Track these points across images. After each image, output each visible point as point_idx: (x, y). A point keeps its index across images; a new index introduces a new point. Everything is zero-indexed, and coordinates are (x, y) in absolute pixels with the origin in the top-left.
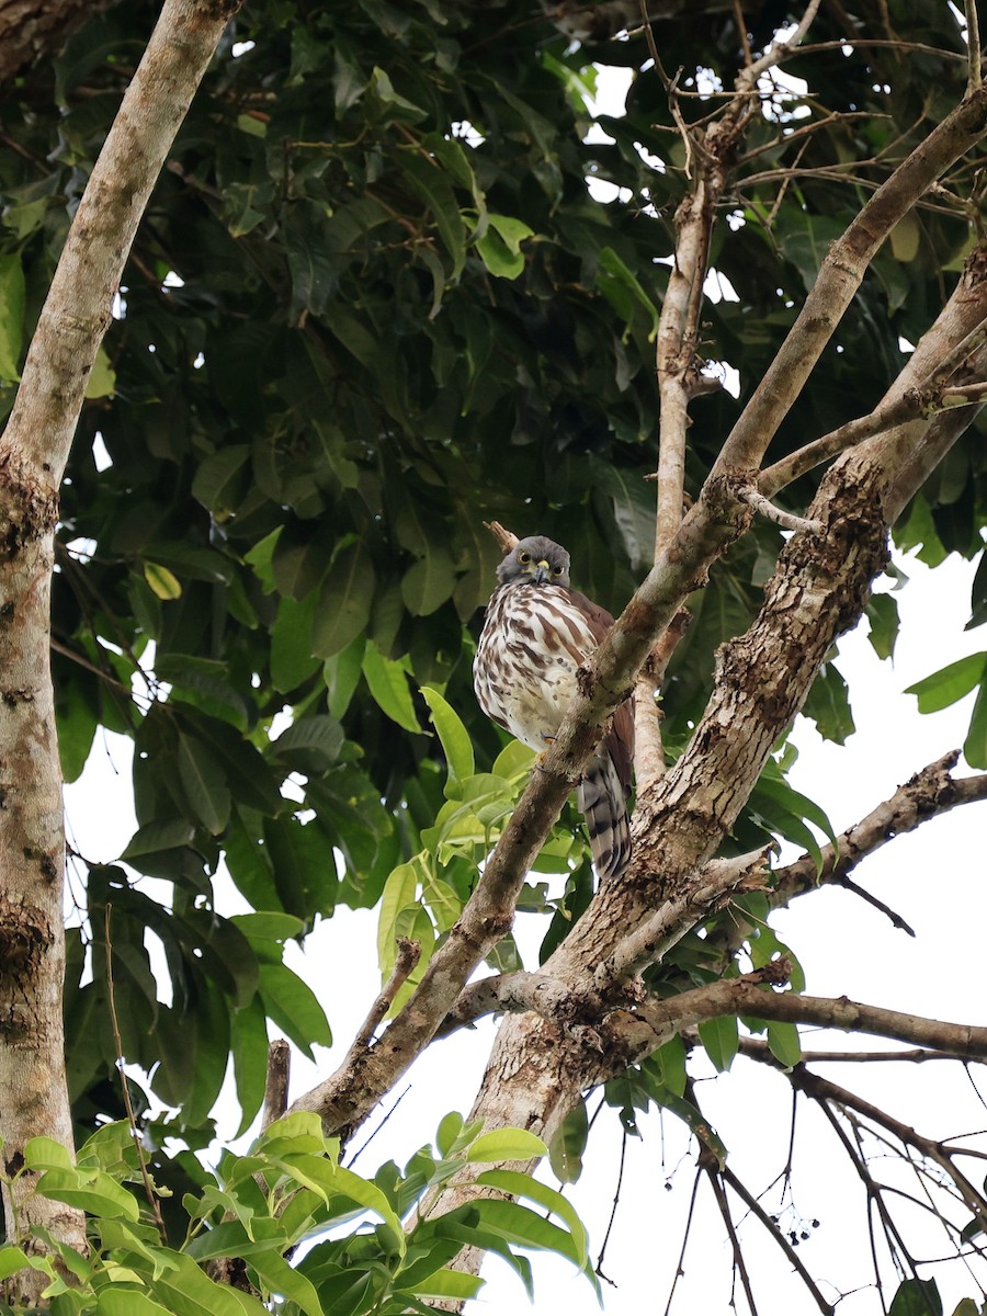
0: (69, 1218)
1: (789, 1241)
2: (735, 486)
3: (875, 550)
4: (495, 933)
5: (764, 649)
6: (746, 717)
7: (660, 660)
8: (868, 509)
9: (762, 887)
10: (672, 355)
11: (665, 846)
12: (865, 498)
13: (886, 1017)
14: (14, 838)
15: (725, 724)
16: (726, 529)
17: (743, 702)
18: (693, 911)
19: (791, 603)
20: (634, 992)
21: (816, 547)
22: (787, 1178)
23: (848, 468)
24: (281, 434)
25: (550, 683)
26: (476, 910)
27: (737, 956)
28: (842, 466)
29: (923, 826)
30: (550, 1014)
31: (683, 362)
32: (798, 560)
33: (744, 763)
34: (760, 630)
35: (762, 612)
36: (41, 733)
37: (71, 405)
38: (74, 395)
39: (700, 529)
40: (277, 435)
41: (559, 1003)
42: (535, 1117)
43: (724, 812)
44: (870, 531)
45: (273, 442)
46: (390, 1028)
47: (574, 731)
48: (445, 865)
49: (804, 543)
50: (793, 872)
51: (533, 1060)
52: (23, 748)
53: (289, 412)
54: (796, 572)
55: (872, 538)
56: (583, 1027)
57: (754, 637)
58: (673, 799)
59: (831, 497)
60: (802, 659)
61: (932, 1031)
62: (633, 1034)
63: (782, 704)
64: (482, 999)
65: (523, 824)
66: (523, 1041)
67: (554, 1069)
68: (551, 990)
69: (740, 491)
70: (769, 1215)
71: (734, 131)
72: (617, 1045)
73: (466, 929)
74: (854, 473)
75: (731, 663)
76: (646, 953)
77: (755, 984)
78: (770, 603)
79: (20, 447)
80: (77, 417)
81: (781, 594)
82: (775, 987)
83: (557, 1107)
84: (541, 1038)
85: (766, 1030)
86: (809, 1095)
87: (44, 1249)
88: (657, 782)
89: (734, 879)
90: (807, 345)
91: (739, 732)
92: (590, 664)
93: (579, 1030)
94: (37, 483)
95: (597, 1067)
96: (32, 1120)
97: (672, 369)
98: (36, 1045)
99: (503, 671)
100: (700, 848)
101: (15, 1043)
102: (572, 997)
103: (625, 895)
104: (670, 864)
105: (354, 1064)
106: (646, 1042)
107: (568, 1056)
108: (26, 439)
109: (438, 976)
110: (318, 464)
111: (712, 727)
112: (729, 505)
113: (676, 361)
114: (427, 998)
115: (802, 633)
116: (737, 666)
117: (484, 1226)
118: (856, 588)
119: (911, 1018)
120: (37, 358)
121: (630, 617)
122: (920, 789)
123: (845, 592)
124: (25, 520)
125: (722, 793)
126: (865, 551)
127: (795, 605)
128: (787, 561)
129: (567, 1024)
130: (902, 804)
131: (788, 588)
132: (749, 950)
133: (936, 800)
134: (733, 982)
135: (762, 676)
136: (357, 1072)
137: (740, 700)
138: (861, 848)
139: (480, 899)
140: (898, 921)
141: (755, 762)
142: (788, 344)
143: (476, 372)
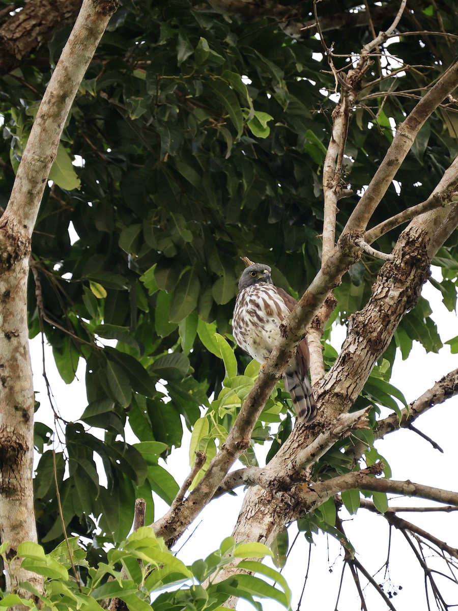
0: (36, 579)
1: (388, 596)
2: (354, 239)
3: (424, 270)
4: (241, 448)
5: (371, 317)
6: (363, 349)
7: (323, 322)
8: (420, 251)
9: (365, 427)
10: (330, 179)
11: (324, 409)
12: (419, 246)
13: (428, 490)
14: (10, 401)
15: (353, 352)
16: (350, 259)
17: (361, 342)
18: (333, 438)
19: (384, 295)
20: (306, 476)
21: (396, 269)
22: (387, 567)
23: (411, 231)
24: (156, 219)
25: (267, 331)
26: (232, 438)
27: (359, 462)
28: (408, 231)
29: (447, 401)
30: (266, 487)
31: (335, 182)
32: (388, 275)
33: (362, 370)
34: (369, 308)
35: (370, 299)
36: (23, 352)
37: (37, 197)
38: (38, 193)
39: (337, 259)
40: (154, 219)
41: (271, 481)
42: (262, 536)
43: (352, 393)
44: (421, 261)
45: (152, 222)
46: (192, 493)
47: (278, 354)
48: (222, 418)
49: (390, 267)
50: (386, 422)
51: (261, 509)
52: (14, 359)
53: (159, 208)
54: (387, 281)
55: (422, 265)
56: (282, 493)
57: (366, 311)
58: (328, 387)
59: (403, 245)
60: (389, 322)
61: (450, 496)
62: (309, 497)
63: (380, 343)
64: (235, 480)
65: (254, 398)
66: (257, 501)
67: (271, 514)
68: (267, 475)
69: (356, 241)
70: (378, 584)
71: (360, 74)
72: (301, 503)
73: (227, 446)
74: (414, 234)
75: (356, 324)
76: (311, 458)
77: (367, 474)
78: (374, 295)
79: (13, 217)
80: (40, 203)
81: (379, 291)
82: (376, 476)
83: (272, 531)
84: (265, 499)
85: (372, 496)
86: (397, 528)
87: (24, 594)
88: (321, 379)
89: (352, 423)
90: (388, 172)
91: (359, 356)
92: (286, 322)
93: (280, 494)
94: (21, 234)
95: (292, 513)
96: (18, 533)
97: (330, 185)
98: (20, 498)
99: (245, 325)
100: (340, 410)
101: (10, 497)
102: (277, 479)
103: (305, 432)
104: (327, 418)
105: (175, 510)
106: (315, 501)
107: (278, 507)
108: (15, 214)
109: (214, 469)
110: (173, 232)
111: (347, 354)
112: (351, 247)
113: (332, 182)
114: (209, 479)
115: (389, 310)
116: (358, 324)
117: (240, 587)
118: (415, 288)
119: (440, 491)
120: (21, 175)
121: (304, 300)
122: (446, 383)
123: (409, 290)
124: (15, 252)
125: (351, 384)
126: (419, 271)
127: (386, 296)
128: (382, 275)
129: (274, 491)
130: (437, 390)
131: (383, 288)
132: (365, 458)
133: (454, 389)
134: (356, 473)
135: (370, 329)
136: (176, 514)
137: (360, 341)
138: (417, 411)
139: (234, 432)
140: (435, 446)
141: (367, 370)
142: (379, 171)
143: (247, 189)
